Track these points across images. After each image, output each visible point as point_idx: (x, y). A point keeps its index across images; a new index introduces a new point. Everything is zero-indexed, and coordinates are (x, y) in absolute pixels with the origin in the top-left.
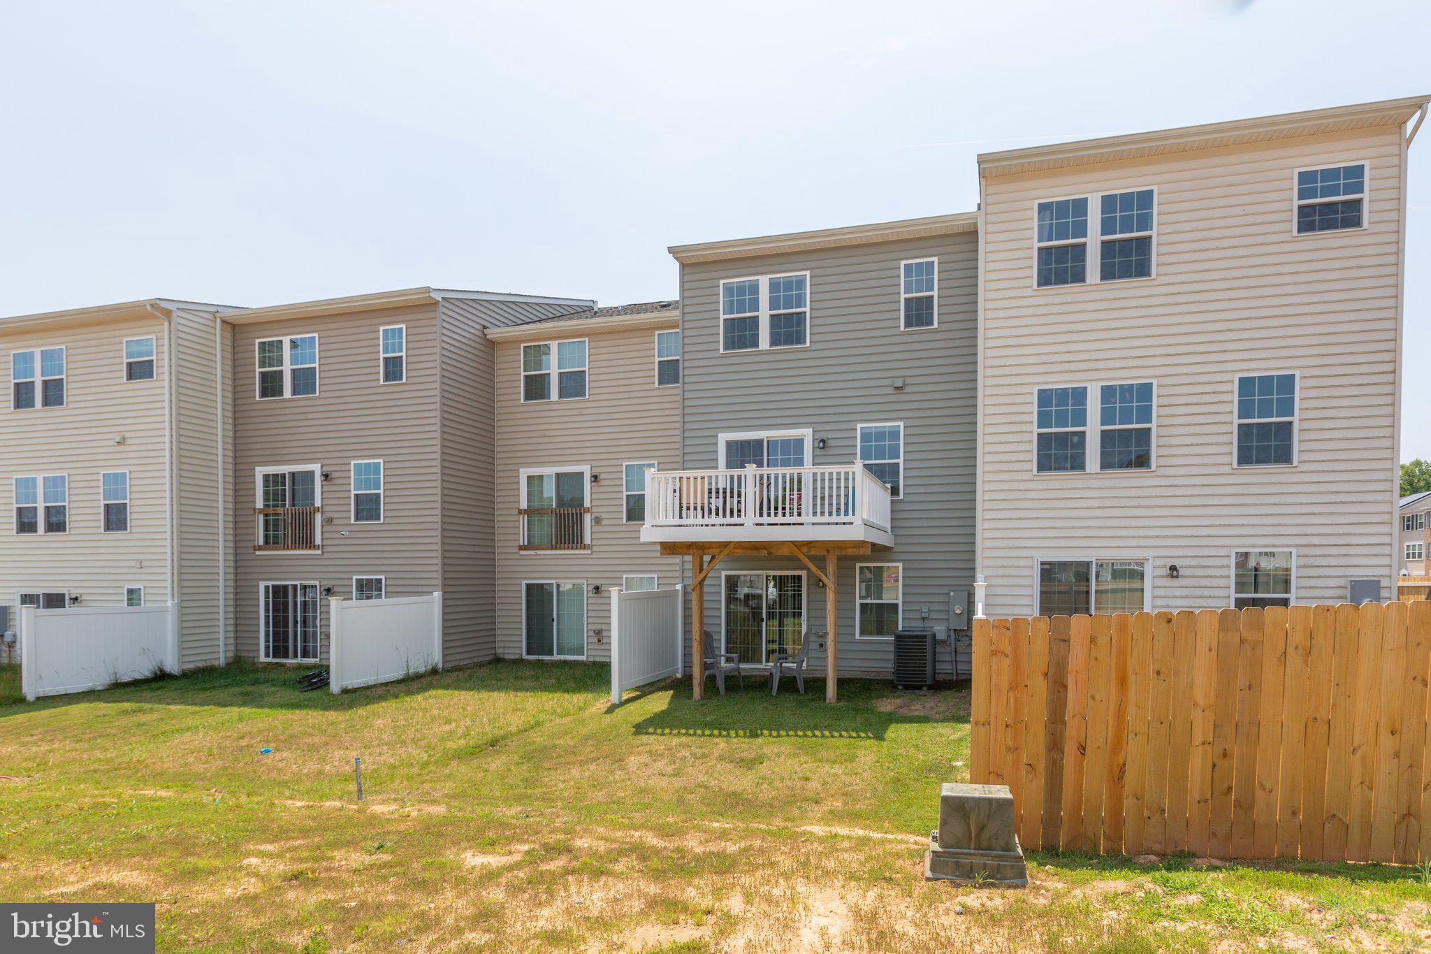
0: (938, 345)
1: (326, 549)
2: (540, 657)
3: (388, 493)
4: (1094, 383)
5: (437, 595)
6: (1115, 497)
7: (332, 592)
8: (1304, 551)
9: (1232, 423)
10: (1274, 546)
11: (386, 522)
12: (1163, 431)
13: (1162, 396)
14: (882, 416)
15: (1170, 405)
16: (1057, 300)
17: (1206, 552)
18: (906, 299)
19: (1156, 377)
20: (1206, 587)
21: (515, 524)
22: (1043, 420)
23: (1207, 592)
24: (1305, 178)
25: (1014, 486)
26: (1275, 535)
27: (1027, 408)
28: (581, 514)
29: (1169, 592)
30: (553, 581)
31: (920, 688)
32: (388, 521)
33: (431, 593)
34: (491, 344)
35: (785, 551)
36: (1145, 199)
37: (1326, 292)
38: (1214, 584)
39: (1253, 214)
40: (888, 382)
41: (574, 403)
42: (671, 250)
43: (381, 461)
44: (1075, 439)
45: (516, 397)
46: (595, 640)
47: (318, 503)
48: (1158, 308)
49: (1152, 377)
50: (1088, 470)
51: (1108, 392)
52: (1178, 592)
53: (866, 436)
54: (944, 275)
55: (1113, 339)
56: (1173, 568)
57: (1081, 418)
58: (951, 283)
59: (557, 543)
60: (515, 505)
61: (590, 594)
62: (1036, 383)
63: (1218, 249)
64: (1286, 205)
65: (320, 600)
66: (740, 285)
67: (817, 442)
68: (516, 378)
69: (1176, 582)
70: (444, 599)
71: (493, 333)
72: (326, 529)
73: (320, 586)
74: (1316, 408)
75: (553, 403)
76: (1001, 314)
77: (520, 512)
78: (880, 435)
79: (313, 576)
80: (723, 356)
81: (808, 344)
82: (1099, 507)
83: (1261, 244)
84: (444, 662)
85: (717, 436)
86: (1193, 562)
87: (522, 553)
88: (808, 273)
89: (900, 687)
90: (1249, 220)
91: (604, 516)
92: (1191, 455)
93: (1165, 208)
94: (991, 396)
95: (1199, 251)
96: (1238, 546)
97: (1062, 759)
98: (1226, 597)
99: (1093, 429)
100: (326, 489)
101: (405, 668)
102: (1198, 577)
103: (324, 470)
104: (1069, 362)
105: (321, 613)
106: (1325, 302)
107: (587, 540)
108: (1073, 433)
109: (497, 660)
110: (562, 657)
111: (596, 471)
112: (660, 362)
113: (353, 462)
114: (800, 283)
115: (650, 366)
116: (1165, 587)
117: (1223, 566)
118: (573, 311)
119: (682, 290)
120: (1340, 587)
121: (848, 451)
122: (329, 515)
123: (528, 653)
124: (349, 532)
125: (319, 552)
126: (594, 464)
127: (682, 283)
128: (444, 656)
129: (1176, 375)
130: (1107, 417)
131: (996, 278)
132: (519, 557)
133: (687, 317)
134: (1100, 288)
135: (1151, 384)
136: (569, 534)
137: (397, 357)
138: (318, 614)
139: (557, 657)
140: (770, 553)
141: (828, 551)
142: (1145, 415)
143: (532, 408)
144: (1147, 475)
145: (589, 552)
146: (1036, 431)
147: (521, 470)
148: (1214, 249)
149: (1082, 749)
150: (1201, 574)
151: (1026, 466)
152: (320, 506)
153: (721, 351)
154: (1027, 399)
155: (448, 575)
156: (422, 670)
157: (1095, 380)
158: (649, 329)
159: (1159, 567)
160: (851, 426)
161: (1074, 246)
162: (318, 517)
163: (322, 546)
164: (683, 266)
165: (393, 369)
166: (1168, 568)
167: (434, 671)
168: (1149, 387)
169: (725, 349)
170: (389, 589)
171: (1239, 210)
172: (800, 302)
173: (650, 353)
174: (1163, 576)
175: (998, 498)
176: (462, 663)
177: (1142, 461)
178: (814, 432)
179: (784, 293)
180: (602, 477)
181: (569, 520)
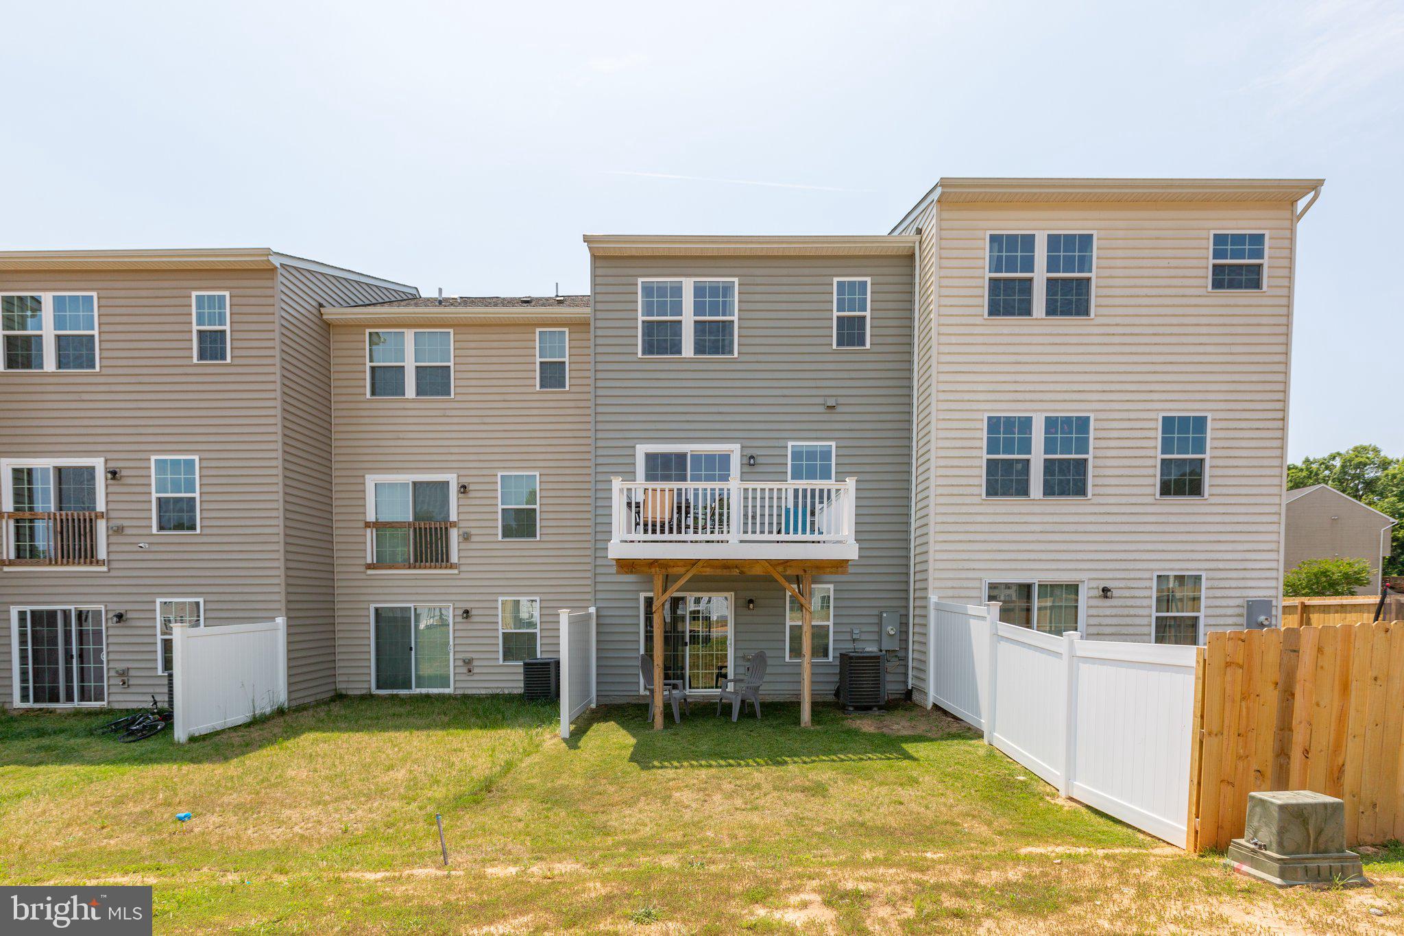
0: (870, 366)
1: (114, 565)
2: (395, 692)
3: (205, 498)
4: (1039, 413)
5: (281, 621)
6: (1056, 523)
7: (124, 618)
8: (1211, 574)
9: (1156, 457)
10: (1187, 569)
11: (204, 532)
12: (1100, 462)
13: (1098, 429)
14: (813, 435)
15: (1104, 439)
16: (1006, 330)
17: (1132, 575)
18: (838, 317)
19: (1093, 411)
20: (1132, 607)
21: (360, 539)
22: (992, 447)
23: (1132, 612)
24: (1219, 239)
25: (964, 509)
26: (1188, 560)
27: (977, 434)
28: (446, 528)
29: (1101, 612)
30: (411, 605)
31: (868, 708)
32: (206, 531)
33: (273, 619)
34: (327, 327)
35: (758, 571)
36: (1086, 241)
37: (1233, 344)
38: (1138, 604)
39: (1176, 268)
40: (820, 400)
41: (434, 403)
42: (586, 239)
43: (196, 458)
44: (1019, 466)
45: (360, 390)
46: (465, 670)
47: (101, 506)
48: (1094, 347)
49: (1089, 411)
50: (1032, 497)
51: (1051, 423)
52: (1108, 611)
53: (797, 455)
54: (877, 297)
55: (1055, 373)
56: (1105, 590)
57: (1026, 446)
58: (884, 305)
59: (416, 561)
60: (361, 517)
61: (459, 619)
62: (985, 410)
63: (1147, 296)
64: (1203, 263)
65: (107, 628)
66: (661, 285)
67: (745, 458)
68: (360, 368)
69: (1108, 602)
70: (289, 626)
71: (331, 313)
72: (112, 539)
73: (107, 611)
74: (1223, 448)
75: (408, 400)
76: (953, 340)
77: (367, 525)
78: (811, 455)
79: (94, 598)
80: (641, 361)
81: (736, 355)
82: (1041, 532)
83: (1183, 296)
84: (290, 700)
85: (634, 447)
86: (1122, 584)
87: (370, 572)
88: (736, 280)
89: (851, 709)
90: (1173, 272)
91: (473, 531)
92: (1122, 486)
93: (1102, 253)
94: (943, 420)
95: (1131, 296)
96: (1159, 570)
97: (1288, 764)
98: (1147, 616)
99: (1037, 457)
100: (111, 489)
101: (252, 709)
102: (1125, 597)
103: (108, 465)
104: (1016, 391)
105: (108, 644)
106: (1231, 354)
107: (454, 558)
108: (1018, 461)
109: (339, 697)
110: (424, 691)
111: (464, 481)
112: (541, 363)
113: (153, 458)
114: (727, 289)
115: (530, 367)
116: (1097, 607)
117: (1146, 588)
118: (405, 298)
119: (594, 284)
120: (1238, 606)
121: (779, 469)
122: (119, 523)
123: (378, 687)
124: (149, 544)
125: (105, 569)
126: (462, 472)
127: (594, 276)
128: (290, 692)
129: (1110, 411)
130: (1049, 446)
131: (949, 304)
132: (365, 577)
133: (599, 315)
134: (1045, 322)
135: (1088, 418)
136: (431, 551)
137: (216, 332)
138: (104, 647)
139: (416, 691)
140: (742, 573)
141: (805, 571)
142: (1083, 446)
143: (380, 405)
144: (1083, 502)
145: (456, 571)
146: (986, 456)
147: (367, 476)
148: (1143, 296)
149: (1306, 752)
150: (1128, 595)
151: (975, 490)
152: (104, 510)
153: (640, 355)
154: (978, 425)
155: (292, 598)
156: (268, 710)
157: (1039, 411)
158: (530, 325)
159: (1093, 588)
160: (782, 443)
161: (1021, 280)
162: (101, 526)
163: (109, 561)
164: (595, 258)
165: (212, 345)
166: (1101, 589)
167: (280, 712)
168: (1086, 420)
169: (644, 353)
170: (210, 615)
171: (1164, 263)
172: (726, 309)
173: (530, 352)
174: (1096, 597)
175: (949, 520)
176: (307, 700)
177: (1081, 490)
178: (742, 447)
179: (710, 298)
180: (471, 487)
181: (431, 535)
